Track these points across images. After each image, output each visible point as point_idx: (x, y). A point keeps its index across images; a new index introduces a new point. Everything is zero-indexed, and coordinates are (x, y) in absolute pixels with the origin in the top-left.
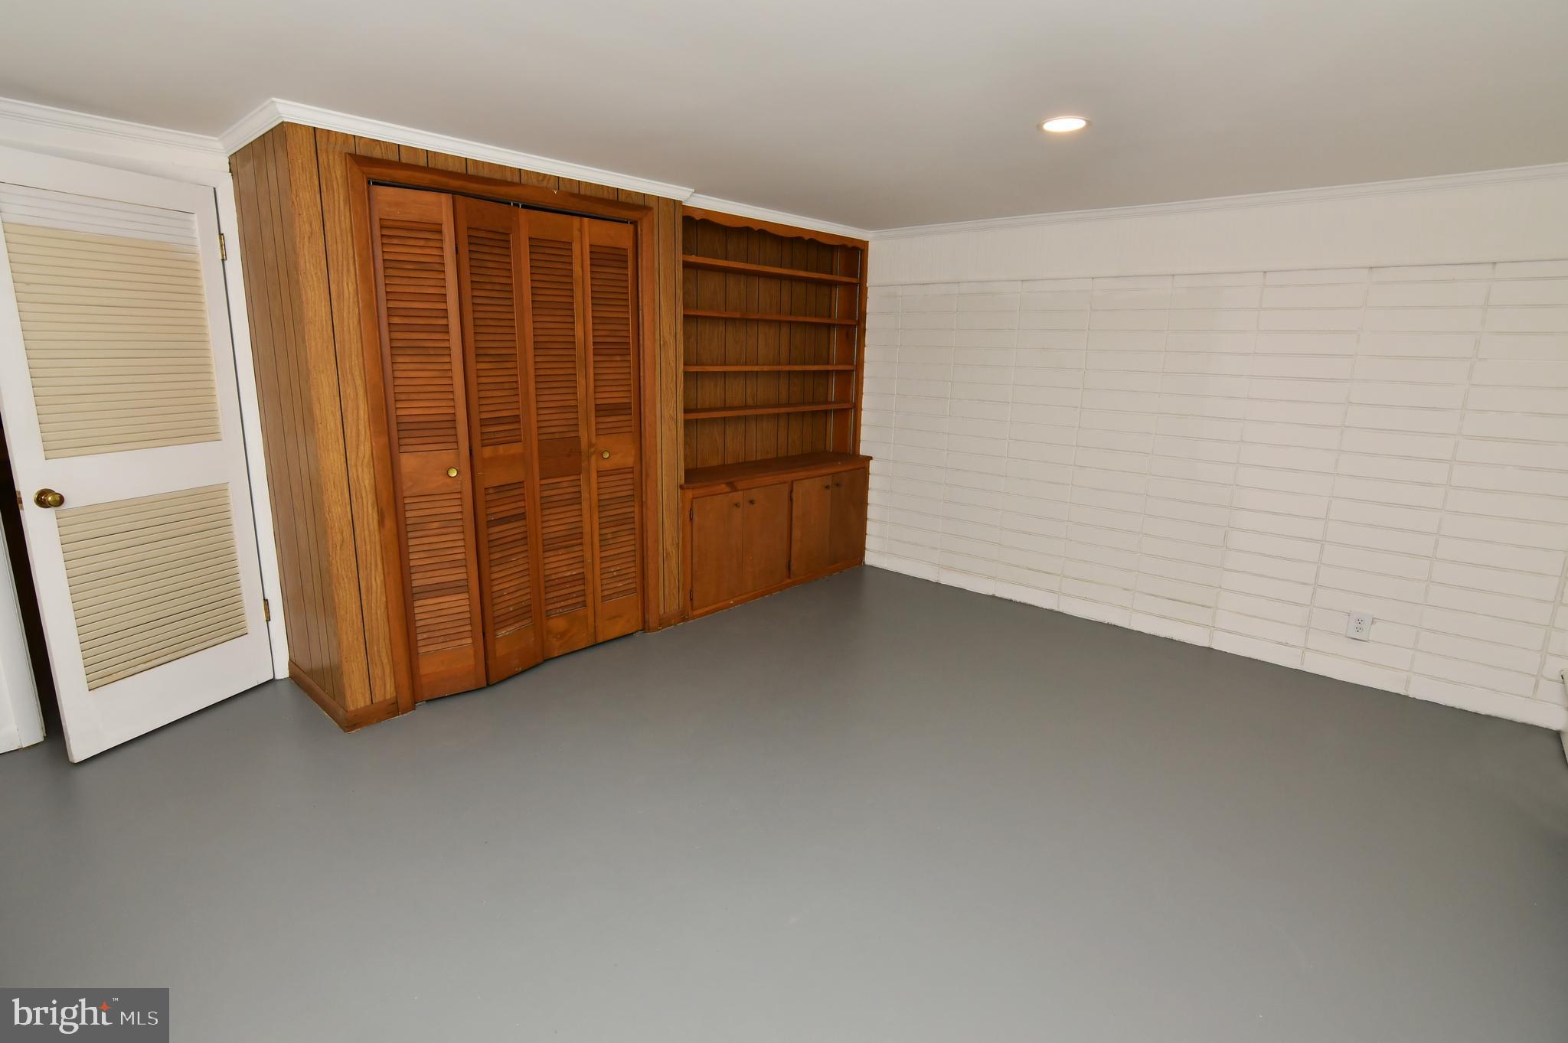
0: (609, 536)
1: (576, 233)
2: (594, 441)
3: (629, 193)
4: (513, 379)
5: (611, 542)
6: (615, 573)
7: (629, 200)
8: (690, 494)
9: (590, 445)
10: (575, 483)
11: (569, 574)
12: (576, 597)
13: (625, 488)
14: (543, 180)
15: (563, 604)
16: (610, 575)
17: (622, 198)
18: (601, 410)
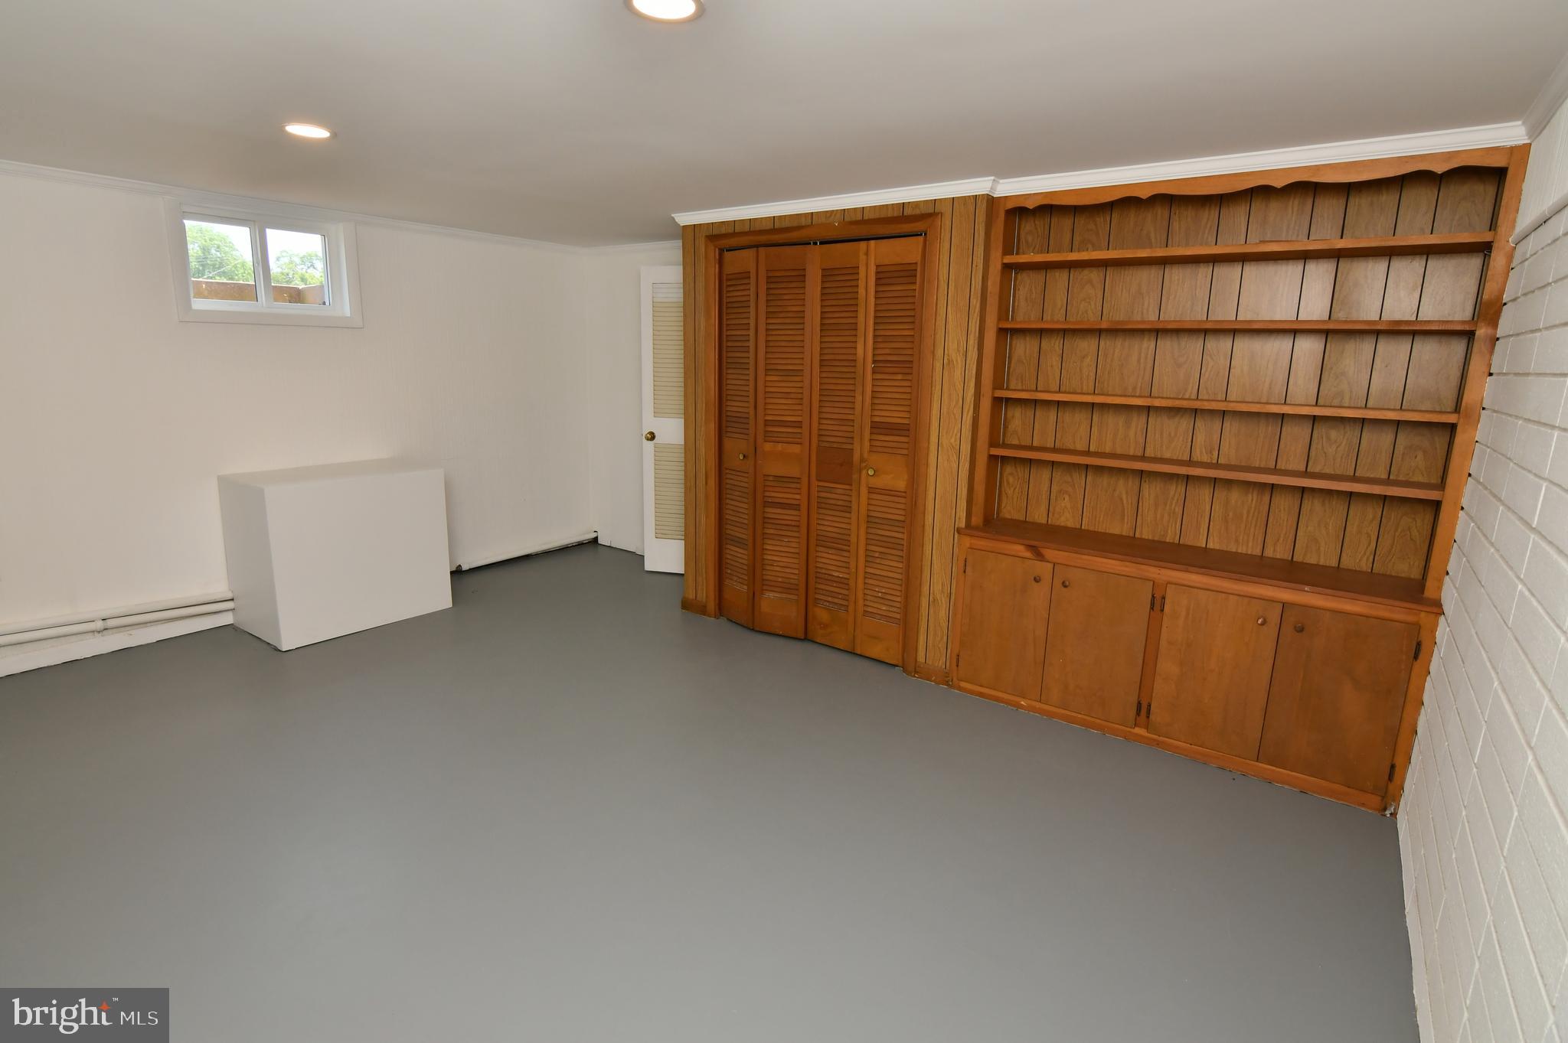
0: (877, 555)
1: (862, 257)
2: (866, 455)
3: (916, 204)
4: (800, 391)
5: (878, 561)
6: (880, 594)
7: (917, 212)
8: (967, 541)
9: (862, 460)
10: (848, 492)
11: (836, 574)
12: (841, 599)
13: (897, 512)
14: (831, 216)
15: (830, 599)
16: (875, 594)
17: (908, 212)
18: (877, 427)
